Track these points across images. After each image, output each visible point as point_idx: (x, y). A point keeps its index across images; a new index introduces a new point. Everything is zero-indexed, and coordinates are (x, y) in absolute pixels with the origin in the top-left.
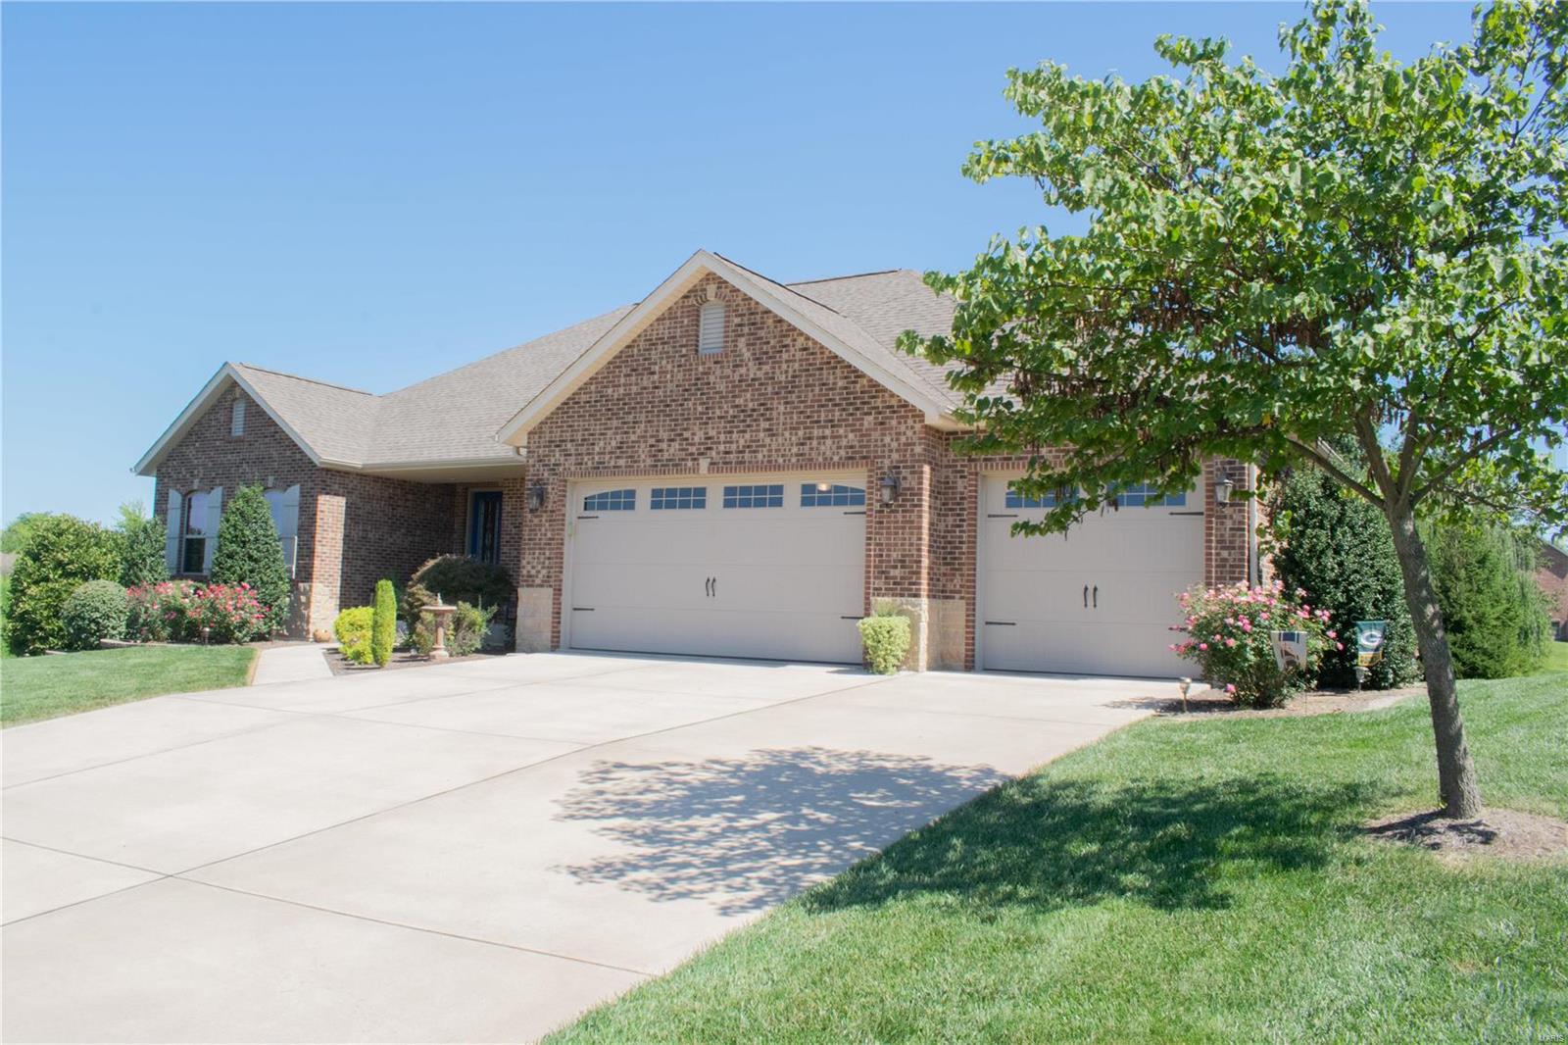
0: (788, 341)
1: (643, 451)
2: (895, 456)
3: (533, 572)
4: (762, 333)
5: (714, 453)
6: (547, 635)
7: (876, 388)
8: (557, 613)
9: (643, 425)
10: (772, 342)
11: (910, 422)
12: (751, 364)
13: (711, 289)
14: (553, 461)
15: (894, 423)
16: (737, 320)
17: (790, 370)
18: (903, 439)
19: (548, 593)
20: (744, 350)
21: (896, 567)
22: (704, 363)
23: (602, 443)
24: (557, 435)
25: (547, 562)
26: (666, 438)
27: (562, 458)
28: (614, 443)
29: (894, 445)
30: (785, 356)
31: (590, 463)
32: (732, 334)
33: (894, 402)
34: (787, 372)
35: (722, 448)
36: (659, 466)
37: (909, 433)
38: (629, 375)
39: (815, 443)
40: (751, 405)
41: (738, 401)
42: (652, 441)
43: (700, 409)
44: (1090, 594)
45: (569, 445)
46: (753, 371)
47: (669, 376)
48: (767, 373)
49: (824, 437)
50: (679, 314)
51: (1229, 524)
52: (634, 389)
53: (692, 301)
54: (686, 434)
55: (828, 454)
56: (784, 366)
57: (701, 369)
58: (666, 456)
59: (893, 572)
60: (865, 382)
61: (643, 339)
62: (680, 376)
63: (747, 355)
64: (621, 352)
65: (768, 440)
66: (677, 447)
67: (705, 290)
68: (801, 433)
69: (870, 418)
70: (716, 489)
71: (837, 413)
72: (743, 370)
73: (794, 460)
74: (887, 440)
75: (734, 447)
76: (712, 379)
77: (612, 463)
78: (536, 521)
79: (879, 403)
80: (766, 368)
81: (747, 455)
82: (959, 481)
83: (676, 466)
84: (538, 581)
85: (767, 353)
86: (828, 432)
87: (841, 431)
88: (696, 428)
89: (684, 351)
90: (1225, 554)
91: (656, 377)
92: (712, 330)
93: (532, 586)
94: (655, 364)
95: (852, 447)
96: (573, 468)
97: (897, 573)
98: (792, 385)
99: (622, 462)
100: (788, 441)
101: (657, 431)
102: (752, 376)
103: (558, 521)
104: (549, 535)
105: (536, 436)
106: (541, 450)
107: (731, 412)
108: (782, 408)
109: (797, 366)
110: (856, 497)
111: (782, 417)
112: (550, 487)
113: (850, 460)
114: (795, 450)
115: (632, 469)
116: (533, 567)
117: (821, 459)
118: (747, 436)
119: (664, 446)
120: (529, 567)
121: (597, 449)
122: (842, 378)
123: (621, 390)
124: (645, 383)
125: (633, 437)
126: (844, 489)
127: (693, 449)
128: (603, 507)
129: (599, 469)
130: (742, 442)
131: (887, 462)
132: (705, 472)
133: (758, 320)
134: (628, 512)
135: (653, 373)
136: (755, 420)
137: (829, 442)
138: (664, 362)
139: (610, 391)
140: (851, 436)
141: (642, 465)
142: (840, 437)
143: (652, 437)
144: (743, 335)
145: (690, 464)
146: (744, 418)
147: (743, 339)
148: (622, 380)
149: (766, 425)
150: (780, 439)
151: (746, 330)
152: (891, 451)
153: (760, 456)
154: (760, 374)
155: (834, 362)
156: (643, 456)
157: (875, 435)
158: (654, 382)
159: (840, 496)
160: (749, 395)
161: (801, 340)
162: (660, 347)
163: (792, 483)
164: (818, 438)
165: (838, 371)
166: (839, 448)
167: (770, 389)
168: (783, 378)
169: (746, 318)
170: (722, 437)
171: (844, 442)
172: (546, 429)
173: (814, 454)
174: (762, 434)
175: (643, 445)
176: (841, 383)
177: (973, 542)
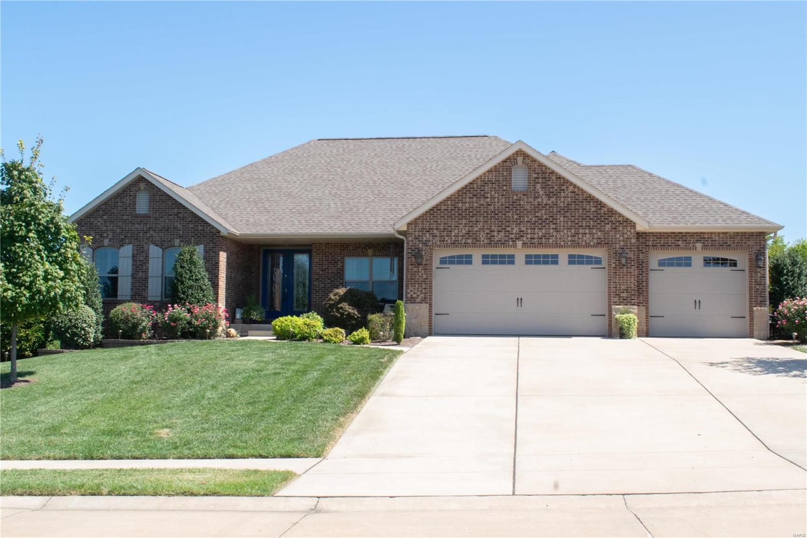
0: (564, 188)
1: (482, 236)
2: (622, 243)
3: (415, 296)
4: (550, 183)
5: (525, 239)
6: (426, 328)
7: (612, 212)
8: (430, 316)
9: (481, 223)
10: (555, 188)
11: (629, 228)
12: (544, 197)
13: (520, 160)
14: (425, 238)
15: (621, 228)
16: (535, 176)
17: (566, 201)
18: (626, 236)
19: (425, 307)
20: (540, 190)
21: (624, 292)
22: (517, 195)
23: (456, 231)
24: (427, 226)
25: (424, 291)
26: (496, 229)
27: (431, 238)
28: (464, 231)
29: (621, 238)
30: (563, 195)
31: (449, 241)
32: (533, 182)
33: (621, 219)
34: (564, 202)
35: (529, 236)
36: (491, 243)
37: (629, 233)
38: (471, 198)
39: (580, 236)
40: (545, 217)
41: (537, 214)
42: (488, 231)
43: (515, 217)
44: (698, 303)
45: (435, 231)
46: (545, 200)
47: (496, 200)
48: (553, 202)
49: (585, 234)
50: (501, 169)
51: (759, 275)
52: (475, 205)
53: (508, 164)
54: (508, 229)
55: (588, 241)
56: (562, 199)
57: (515, 197)
58: (496, 239)
59: (622, 295)
60: (606, 209)
61: (479, 180)
62: (503, 200)
63: (541, 193)
64: (466, 186)
65: (555, 234)
66: (503, 235)
67: (516, 159)
68: (573, 231)
69: (609, 226)
70: (520, 253)
71: (592, 223)
72: (540, 200)
73: (570, 243)
74: (618, 236)
75: (536, 236)
76: (522, 203)
77: (464, 241)
78: (415, 269)
79: (613, 219)
80: (553, 199)
81: (544, 241)
82: (641, 255)
83: (504, 244)
84: (418, 300)
85: (553, 192)
86: (587, 231)
87: (594, 231)
88: (514, 226)
89: (505, 188)
90: (758, 287)
91: (489, 200)
92: (519, 179)
93: (414, 303)
94: (488, 193)
95: (600, 238)
96: (438, 243)
97: (624, 295)
98: (567, 208)
99: (470, 241)
100: (566, 234)
101: (491, 226)
102: (545, 203)
103: (428, 269)
104: (424, 277)
105: (413, 226)
106: (416, 233)
107: (534, 219)
108: (562, 219)
109: (569, 199)
110: (598, 261)
111: (562, 223)
112: (423, 253)
113: (599, 244)
114: (570, 239)
115: (476, 244)
116: (415, 293)
117: (584, 243)
118: (544, 231)
119: (495, 234)
120: (412, 293)
121: (453, 234)
122: (593, 207)
123: (467, 205)
124: (482, 203)
125: (476, 229)
126: (591, 257)
127: (513, 236)
128: (452, 263)
129: (455, 244)
130: (540, 234)
131: (618, 246)
132: (520, 247)
133: (547, 175)
134: (469, 266)
135: (487, 198)
136: (548, 224)
137: (588, 236)
138: (493, 193)
139: (460, 205)
140: (599, 233)
141: (482, 243)
142: (594, 234)
143: (487, 229)
144: (539, 183)
145: (511, 243)
146: (541, 223)
147: (539, 185)
148: (468, 200)
149: (554, 226)
150: (562, 234)
151: (540, 180)
152: (620, 241)
153: (551, 241)
154: (549, 202)
155: (590, 199)
156: (482, 239)
157: (612, 234)
158: (487, 202)
159: (589, 260)
160: (543, 212)
161: (571, 188)
162: (490, 185)
163: (563, 255)
164: (582, 234)
165: (591, 204)
166: (594, 238)
167: (555, 209)
168: (562, 205)
169: (540, 175)
170: (529, 231)
171: (596, 236)
172: (419, 222)
173: (580, 241)
174: (551, 231)
175: (482, 233)
176: (593, 209)
177: (647, 282)
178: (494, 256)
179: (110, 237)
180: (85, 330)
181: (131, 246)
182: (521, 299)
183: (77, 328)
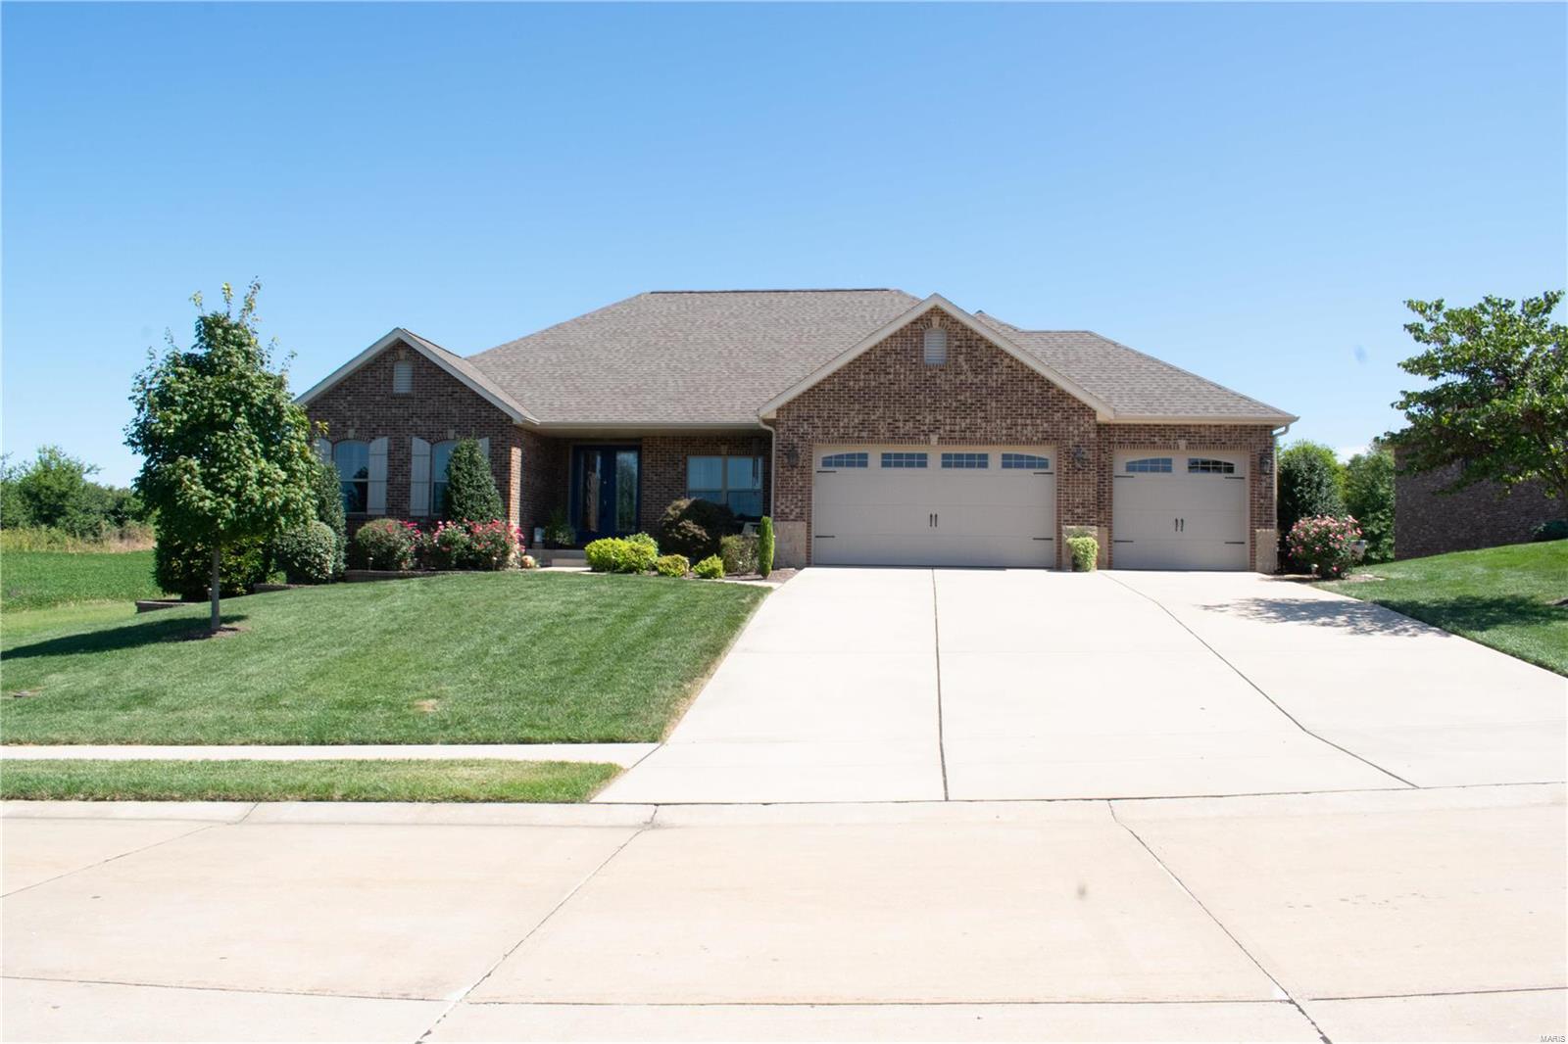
0: (997, 360)
1: (882, 428)
2: (1077, 439)
3: (787, 510)
4: (977, 353)
5: (941, 431)
6: (803, 555)
7: (1063, 395)
8: (809, 540)
9: (881, 410)
10: (985, 360)
11: (1086, 418)
12: (969, 373)
13: (936, 320)
14: (802, 430)
15: (1076, 418)
16: (957, 343)
17: (1000, 380)
18: (1082, 429)
19: (801, 526)
20: (963, 364)
21: (1078, 507)
22: (930, 370)
23: (846, 420)
24: (804, 412)
25: (800, 504)
26: (901, 418)
27: (810, 430)
28: (856, 421)
29: (1076, 432)
30: (995, 370)
31: (836, 434)
32: (953, 352)
33: (1075, 405)
34: (997, 381)
35: (948, 428)
36: (895, 437)
37: (1086, 425)
38: (867, 374)
39: (1019, 428)
40: (969, 401)
41: (959, 398)
42: (890, 421)
43: (929, 401)
44: (1179, 524)
45: (816, 420)
46: (971, 378)
47: (902, 377)
48: (981, 380)
49: (1026, 425)
50: (909, 333)
51: (1264, 484)
52: (873, 383)
53: (920, 326)
54: (918, 418)
55: (1029, 435)
56: (995, 377)
57: (928, 373)
58: (902, 431)
59: (1077, 511)
60: (1055, 391)
61: (879, 349)
62: (912, 377)
63: (965, 367)
64: (860, 357)
65: (984, 425)
66: (912, 426)
67: (930, 320)
68: (1009, 421)
69: (1059, 415)
70: (934, 452)
71: (1035, 410)
72: (963, 377)
73: (1004, 438)
74: (1071, 429)
75: (957, 428)
76: (938, 381)
77: (856, 435)
78: (788, 474)
79: (1065, 405)
80: (981, 377)
81: (968, 434)
82: (1103, 455)
83: (912, 438)
84: (792, 517)
85: (981, 367)
86: (1029, 421)
87: (1039, 421)
88: (926, 414)
89: (914, 360)
90: (1262, 501)
91: (891, 377)
92: (934, 348)
93: (787, 520)
94: (890, 367)
95: (1046, 432)
96: (821, 437)
97: (1079, 511)
98: (1001, 390)
99: (864, 434)
100: (1000, 426)
101: (894, 414)
102: (970, 381)
103: (806, 473)
104: (800, 484)
105: (785, 412)
106: (790, 423)
107: (954, 404)
108: (994, 404)
109: (1004, 377)
110: (1044, 464)
111: (994, 410)
112: (800, 450)
113: (1046, 439)
114: (1004, 432)
115: (871, 440)
116: (787, 507)
117: (1024, 438)
118: (968, 421)
119: (901, 424)
120: (783, 507)
121: (842, 424)
122: (1038, 388)
123: (862, 384)
124: (882, 380)
125: (873, 417)
126: (1034, 458)
127: (925, 428)
128: (839, 464)
129: (844, 438)
130: (963, 425)
131: (1071, 442)
132: (936, 443)
133: (973, 343)
134: (862, 470)
135: (889, 373)
136: (974, 411)
137: (1029, 428)
138: (898, 366)
139: (851, 383)
140: (1045, 425)
141: (882, 437)
142: (1038, 425)
143: (889, 417)
144: (961, 354)
145: (922, 438)
146: (965, 409)
147: (962, 356)
148: (862, 377)
149: (983, 415)
150: (993, 424)
151: (964, 350)
152: (1074, 436)
153: (978, 435)
154: (975, 380)
155: (1033, 376)
156: (882, 431)
157: (1063, 425)
158: (890, 380)
159: (1031, 463)
160: (968, 394)
161: (1007, 361)
162: (894, 356)
163: (995, 454)
164: (1022, 425)
165: (1035, 383)
166: (1037, 432)
167: (984, 391)
168: (994, 384)
169: (963, 342)
170: (948, 421)
171: (1041, 429)
172: (794, 407)
173: (1018, 435)
174: (979, 421)
175: (882, 423)
176: (1037, 391)
177: (1111, 493)
178: (899, 456)
179: (357, 425)
180: (320, 557)
181: (385, 440)
182: (936, 516)
183: (309, 554)
